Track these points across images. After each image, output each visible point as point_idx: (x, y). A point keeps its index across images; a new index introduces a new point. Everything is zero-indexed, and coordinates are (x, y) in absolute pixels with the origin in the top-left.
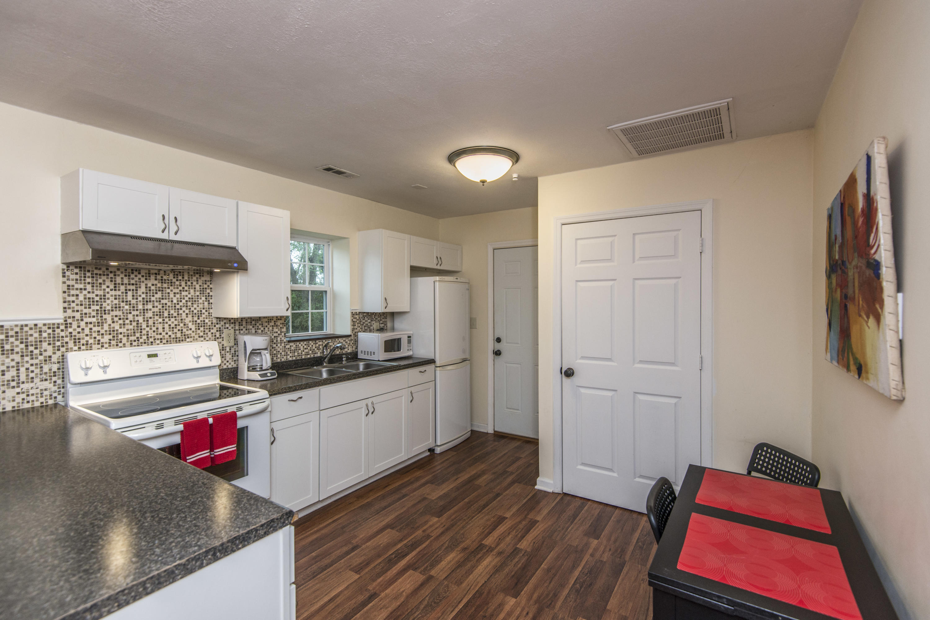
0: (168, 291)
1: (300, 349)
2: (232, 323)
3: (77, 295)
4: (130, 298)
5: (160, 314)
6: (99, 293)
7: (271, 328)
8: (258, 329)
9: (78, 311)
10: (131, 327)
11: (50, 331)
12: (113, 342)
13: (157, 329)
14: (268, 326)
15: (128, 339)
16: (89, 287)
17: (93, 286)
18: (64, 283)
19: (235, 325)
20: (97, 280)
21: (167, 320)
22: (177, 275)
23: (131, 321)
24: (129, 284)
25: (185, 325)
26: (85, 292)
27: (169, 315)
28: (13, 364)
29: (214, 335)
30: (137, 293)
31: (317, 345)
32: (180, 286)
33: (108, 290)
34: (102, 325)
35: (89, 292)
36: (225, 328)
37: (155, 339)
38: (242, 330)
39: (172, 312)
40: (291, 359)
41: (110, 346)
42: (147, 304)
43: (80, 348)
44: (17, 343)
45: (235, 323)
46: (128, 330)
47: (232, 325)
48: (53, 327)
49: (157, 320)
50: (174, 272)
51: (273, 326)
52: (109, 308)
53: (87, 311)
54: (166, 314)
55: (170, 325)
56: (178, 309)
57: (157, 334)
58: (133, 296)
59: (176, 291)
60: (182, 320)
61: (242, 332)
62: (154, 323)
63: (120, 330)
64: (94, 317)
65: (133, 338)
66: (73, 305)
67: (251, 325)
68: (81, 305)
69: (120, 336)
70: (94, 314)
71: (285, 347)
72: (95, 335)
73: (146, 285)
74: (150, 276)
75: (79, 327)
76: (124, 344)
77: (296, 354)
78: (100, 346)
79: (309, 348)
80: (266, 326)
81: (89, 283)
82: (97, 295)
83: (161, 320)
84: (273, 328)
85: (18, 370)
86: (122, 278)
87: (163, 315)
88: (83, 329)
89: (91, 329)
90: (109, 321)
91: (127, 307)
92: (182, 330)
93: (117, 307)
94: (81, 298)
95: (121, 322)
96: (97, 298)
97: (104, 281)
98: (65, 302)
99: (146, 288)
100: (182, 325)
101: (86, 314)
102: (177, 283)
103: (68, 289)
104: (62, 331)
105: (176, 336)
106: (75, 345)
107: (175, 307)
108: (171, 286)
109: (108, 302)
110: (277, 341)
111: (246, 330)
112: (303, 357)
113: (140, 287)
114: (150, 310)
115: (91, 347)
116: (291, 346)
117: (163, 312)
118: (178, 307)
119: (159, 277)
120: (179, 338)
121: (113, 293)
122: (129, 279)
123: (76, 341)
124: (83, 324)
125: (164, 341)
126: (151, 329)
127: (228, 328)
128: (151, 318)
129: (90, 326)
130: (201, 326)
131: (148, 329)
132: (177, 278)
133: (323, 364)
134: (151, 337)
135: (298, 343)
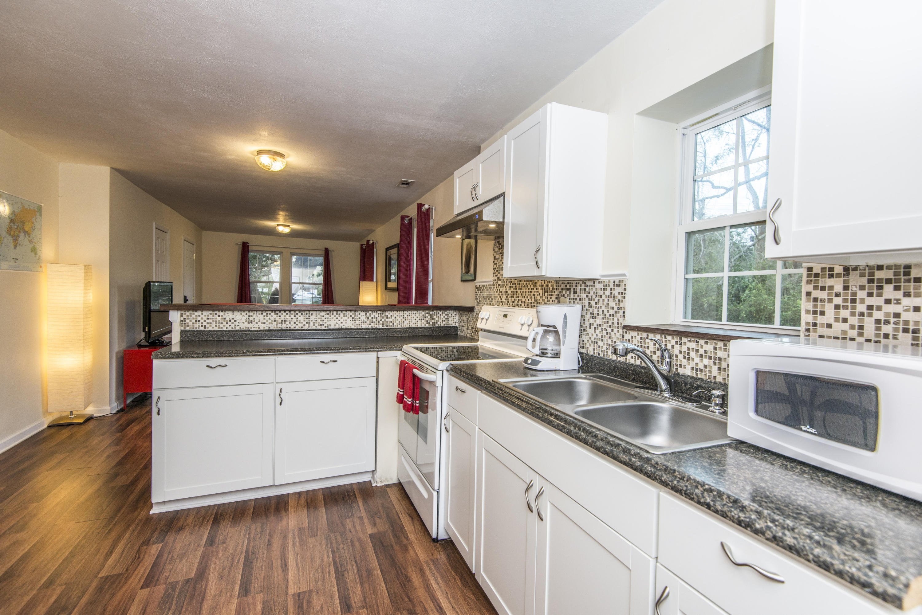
7: (606, 300)
9: (496, 276)
10: (512, 289)
11: (489, 290)
12: (506, 302)
13: (523, 292)
15: (511, 300)
16: (500, 256)
18: (494, 255)
26: (499, 261)
36: (562, 296)
37: (521, 302)
38: (576, 299)
43: (496, 304)
44: (482, 297)
45: (570, 289)
47: (568, 292)
48: (490, 287)
51: (609, 297)
53: (499, 275)
55: (529, 289)
57: (523, 297)
61: (576, 302)
62: (522, 287)
63: (509, 292)
64: (501, 280)
66: (495, 271)
67: (585, 293)
68: (498, 271)
71: (623, 336)
72: (500, 294)
75: (497, 287)
78: (502, 303)
81: (500, 253)
84: (609, 301)
90: (505, 284)
95: (509, 284)
98: (493, 269)
101: (499, 278)
103: (495, 259)
104: (492, 290)
110: (613, 323)
111: (580, 299)
116: (632, 337)
129: (500, 287)
130: (546, 291)
131: (519, 292)
135: (644, 335)
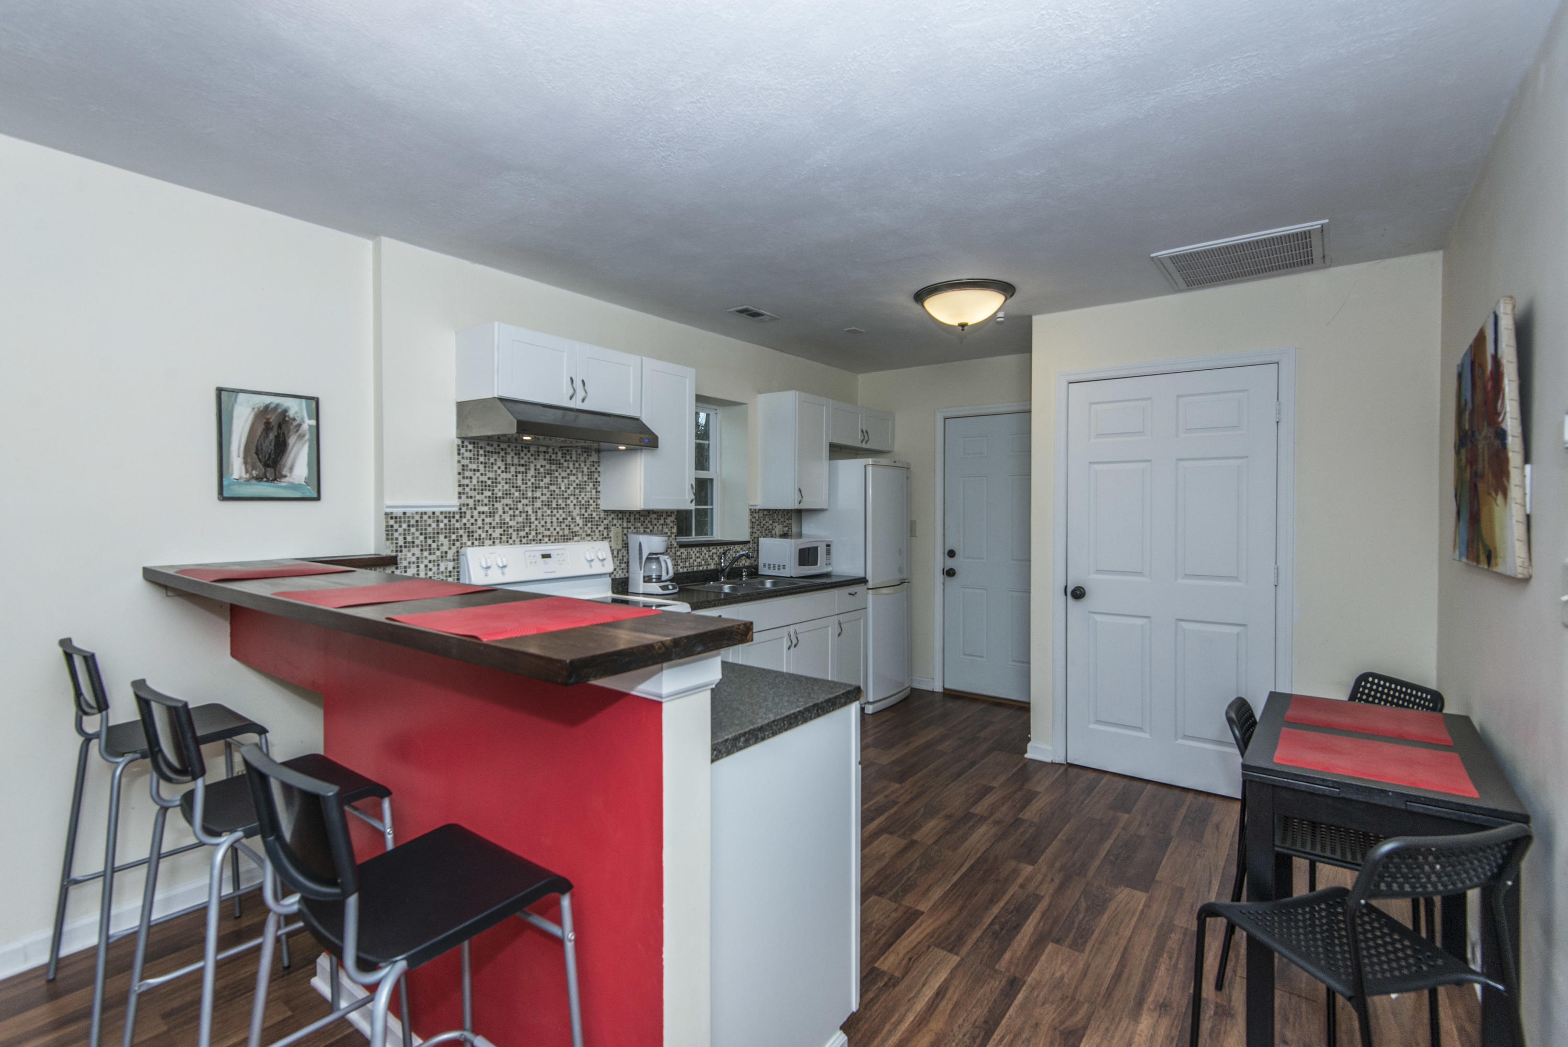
0: (557, 474)
1: (692, 558)
2: (620, 519)
3: (471, 478)
4: (519, 483)
5: (549, 505)
6: (491, 475)
7: (660, 528)
9: (471, 497)
10: (520, 519)
11: (446, 521)
12: (504, 538)
13: (546, 522)
14: (658, 525)
15: (518, 534)
16: (481, 467)
17: (485, 467)
18: (459, 462)
19: (623, 522)
20: (489, 459)
21: (555, 511)
22: (565, 454)
23: (520, 512)
24: (519, 465)
25: (572, 519)
26: (478, 474)
27: (557, 505)
28: (414, 559)
29: (601, 533)
30: (526, 476)
31: (711, 554)
32: (568, 468)
33: (499, 472)
34: (494, 516)
35: (482, 474)
36: (613, 525)
37: (543, 536)
38: (630, 528)
39: (560, 502)
40: (681, 571)
41: (500, 542)
42: (536, 491)
43: (473, 543)
44: (417, 534)
45: (623, 519)
46: (517, 523)
47: (620, 522)
48: (449, 516)
49: (546, 512)
50: (562, 450)
51: (662, 525)
52: (500, 494)
53: (479, 497)
54: (554, 505)
55: (558, 519)
56: (566, 498)
57: (546, 530)
58: (523, 480)
59: (564, 474)
60: (569, 512)
61: (630, 530)
62: (543, 515)
63: (511, 523)
64: (486, 505)
65: (522, 534)
66: (467, 489)
67: (639, 522)
68: (475, 490)
69: (511, 531)
70: (486, 501)
71: (675, 553)
72: (487, 527)
73: (535, 466)
74: (539, 455)
75: (472, 517)
76: (514, 541)
77: (687, 564)
78: (491, 541)
79: (701, 557)
80: (656, 525)
81: (482, 463)
82: (489, 478)
83: (549, 512)
84: (662, 528)
85: (418, 567)
86: (512, 457)
87: (551, 505)
88: (476, 520)
89: (483, 520)
90: (500, 512)
91: (517, 494)
92: (570, 526)
93: (507, 494)
94: (475, 481)
95: (511, 512)
96: (489, 482)
97: (496, 460)
98: (460, 486)
99: (535, 470)
100: (569, 519)
101: (479, 501)
102: (565, 464)
103: (463, 470)
104: (457, 521)
105: (564, 533)
106: (469, 540)
107: (563, 495)
108: (560, 467)
109: (500, 486)
111: (635, 528)
112: (695, 569)
113: (529, 469)
114: (539, 498)
115: (483, 543)
116: (681, 553)
117: (552, 502)
118: (566, 495)
119: (547, 456)
120: (567, 536)
121: (504, 475)
122: (519, 458)
123: (470, 534)
124: (476, 513)
125: (552, 539)
126: (540, 523)
127: (615, 525)
128: (539, 508)
129: (483, 516)
130: (589, 522)
131: (536, 523)
132: (565, 457)
133: (721, 579)
134: (540, 533)
135: (689, 550)
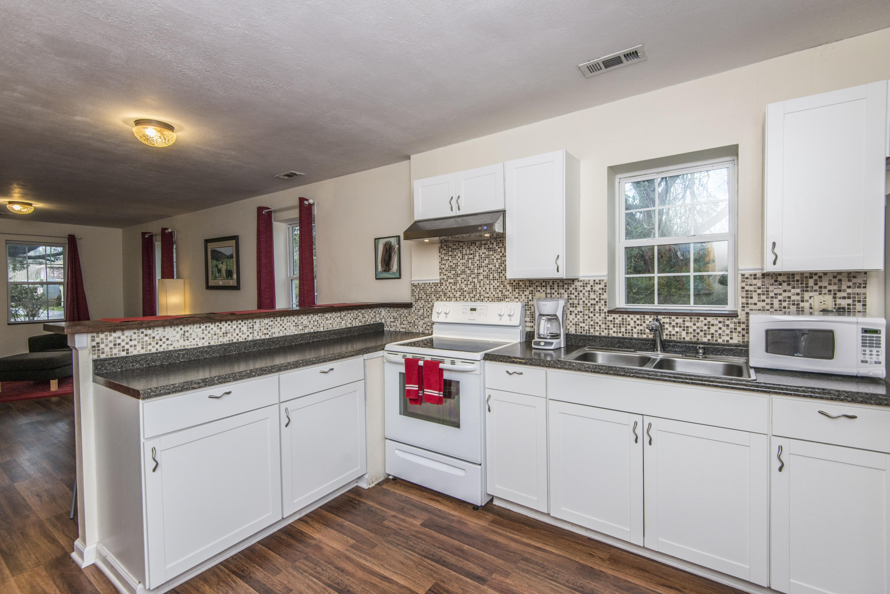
0: (493, 257)
1: (629, 325)
2: (544, 286)
3: (445, 264)
4: (470, 265)
5: (487, 277)
6: (455, 262)
7: (587, 294)
8: (571, 294)
9: (445, 275)
10: (470, 287)
11: (434, 287)
12: (462, 297)
13: (486, 289)
14: (584, 291)
15: (469, 295)
16: (450, 258)
17: (452, 258)
18: (440, 256)
19: (546, 289)
20: (454, 253)
21: (492, 282)
22: (499, 243)
23: (471, 282)
24: (470, 254)
25: (504, 286)
26: (448, 262)
27: (493, 277)
28: (422, 306)
29: (527, 297)
30: (474, 261)
32: (501, 252)
33: (459, 259)
34: (456, 285)
35: (450, 262)
36: (537, 291)
37: (484, 297)
38: (553, 294)
39: (495, 275)
40: (615, 335)
41: (460, 300)
42: (480, 269)
43: (446, 300)
44: (423, 294)
45: (546, 286)
46: (469, 289)
47: (544, 289)
48: (436, 285)
49: (486, 282)
50: (497, 241)
51: (589, 291)
52: (459, 272)
53: (449, 274)
54: (491, 278)
55: (494, 286)
56: (499, 273)
57: (486, 293)
58: (472, 263)
59: (498, 257)
60: (502, 282)
61: (553, 296)
62: (484, 284)
63: (465, 289)
64: (452, 279)
65: (472, 295)
66: (444, 270)
67: (563, 289)
68: (447, 270)
69: (465, 293)
70: (452, 277)
71: (605, 318)
72: (453, 291)
73: (479, 253)
74: (481, 247)
75: (446, 285)
76: (467, 299)
77: (623, 330)
78: (455, 299)
79: (644, 325)
80: (581, 291)
81: (450, 256)
82: (454, 264)
83: (488, 282)
84: (589, 294)
85: (424, 310)
86: (466, 250)
87: (490, 277)
88: (448, 287)
89: (451, 287)
90: (460, 282)
91: (469, 272)
92: (502, 291)
93: (463, 272)
94: (447, 266)
95: (465, 282)
96: (454, 266)
97: (457, 253)
98: (440, 269)
99: (479, 256)
100: (502, 286)
101: (449, 277)
102: (499, 250)
103: (442, 260)
104: (439, 287)
105: (498, 295)
106: (445, 298)
107: (497, 270)
108: (495, 253)
109: (459, 268)
111: (558, 294)
112: (635, 336)
113: (476, 256)
114: (482, 273)
115: (451, 299)
116: (614, 318)
117: (489, 275)
118: (499, 270)
119: (487, 247)
120: (500, 297)
121: (461, 261)
122: (470, 250)
123: (445, 294)
124: (448, 283)
125: (490, 299)
126: (482, 289)
127: (539, 291)
128: (482, 280)
129: (451, 285)
130: (517, 288)
131: (480, 289)
132: (499, 245)
134: (482, 295)
135: (625, 316)
